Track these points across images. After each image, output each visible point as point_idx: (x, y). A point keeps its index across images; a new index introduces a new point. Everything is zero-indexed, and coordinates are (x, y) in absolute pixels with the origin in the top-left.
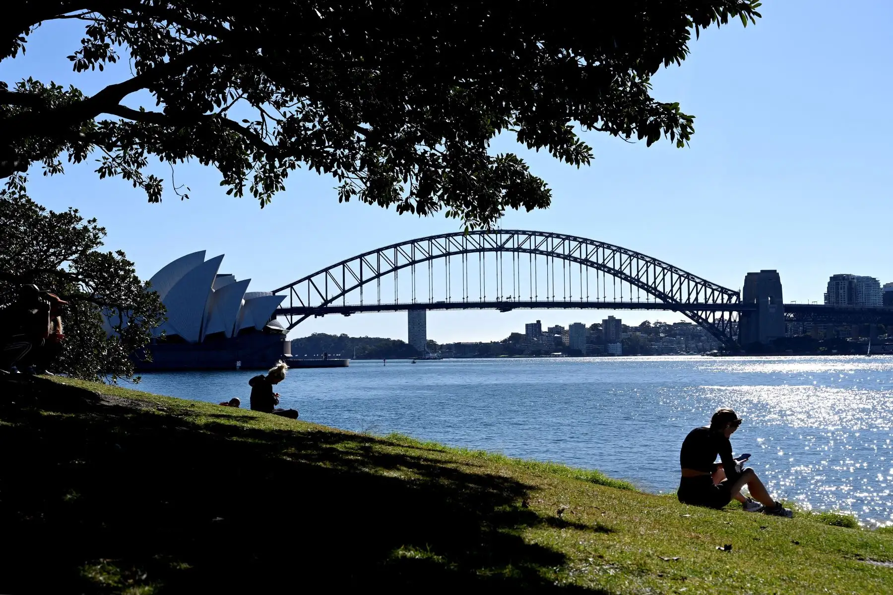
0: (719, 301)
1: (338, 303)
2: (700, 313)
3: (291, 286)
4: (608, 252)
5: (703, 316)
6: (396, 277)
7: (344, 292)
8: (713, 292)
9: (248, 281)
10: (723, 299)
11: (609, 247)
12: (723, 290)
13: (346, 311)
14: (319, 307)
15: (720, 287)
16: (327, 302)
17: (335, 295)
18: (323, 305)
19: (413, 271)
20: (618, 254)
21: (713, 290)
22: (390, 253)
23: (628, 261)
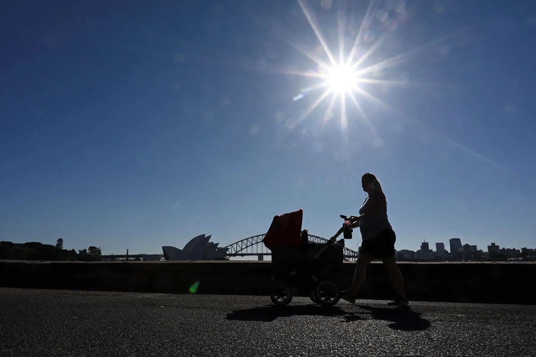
0: (352, 255)
1: (240, 252)
2: (346, 258)
3: (232, 245)
4: (314, 238)
5: (347, 259)
6: (252, 247)
7: (242, 249)
8: (349, 252)
9: (218, 244)
10: (353, 254)
11: (314, 236)
12: (353, 252)
13: (242, 255)
14: (234, 254)
15: (352, 251)
16: (237, 252)
17: (239, 250)
18: (235, 253)
19: (257, 245)
20: (317, 238)
21: (350, 251)
22: (256, 238)
23: (320, 240)
